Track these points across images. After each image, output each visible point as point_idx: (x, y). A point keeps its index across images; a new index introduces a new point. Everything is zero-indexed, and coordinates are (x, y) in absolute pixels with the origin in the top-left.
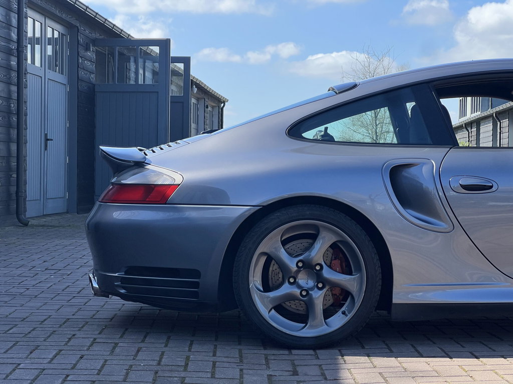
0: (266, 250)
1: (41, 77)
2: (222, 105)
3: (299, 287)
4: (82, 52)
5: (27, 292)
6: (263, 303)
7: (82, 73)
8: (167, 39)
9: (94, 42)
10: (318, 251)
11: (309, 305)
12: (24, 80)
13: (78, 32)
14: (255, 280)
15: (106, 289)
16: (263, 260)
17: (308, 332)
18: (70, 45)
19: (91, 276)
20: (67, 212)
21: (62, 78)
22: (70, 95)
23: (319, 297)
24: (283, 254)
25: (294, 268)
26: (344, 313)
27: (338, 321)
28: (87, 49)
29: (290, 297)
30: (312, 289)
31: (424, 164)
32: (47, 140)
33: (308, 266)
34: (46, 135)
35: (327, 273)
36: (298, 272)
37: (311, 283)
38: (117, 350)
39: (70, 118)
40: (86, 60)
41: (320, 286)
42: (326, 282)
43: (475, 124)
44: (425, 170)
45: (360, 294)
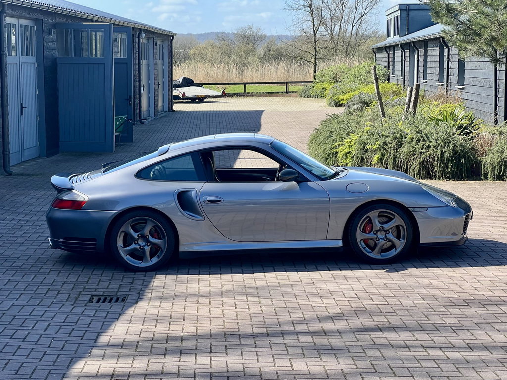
0: (123, 230)
1: (17, 63)
2: (171, 38)
3: (139, 245)
4: (46, 37)
6: (123, 253)
7: (47, 53)
9: (55, 26)
11: (144, 252)
12: (6, 72)
13: (42, 22)
14: (120, 243)
15: (55, 246)
16: (123, 234)
17: (143, 265)
18: (37, 33)
19: (49, 239)
20: (39, 157)
21: (32, 59)
22: (38, 70)
23: (147, 249)
24: (132, 232)
25: (137, 237)
26: (158, 256)
27: (155, 260)
28: (50, 33)
29: (135, 249)
30: (145, 246)
31: (192, 191)
32: (22, 108)
33: (143, 237)
34: (22, 104)
35: (151, 239)
36: (138, 239)
37: (144, 244)
38: (60, 274)
39: (39, 87)
40: (49, 41)
41: (148, 244)
42: (151, 243)
43: (392, 48)
44: (193, 194)
45: (165, 248)
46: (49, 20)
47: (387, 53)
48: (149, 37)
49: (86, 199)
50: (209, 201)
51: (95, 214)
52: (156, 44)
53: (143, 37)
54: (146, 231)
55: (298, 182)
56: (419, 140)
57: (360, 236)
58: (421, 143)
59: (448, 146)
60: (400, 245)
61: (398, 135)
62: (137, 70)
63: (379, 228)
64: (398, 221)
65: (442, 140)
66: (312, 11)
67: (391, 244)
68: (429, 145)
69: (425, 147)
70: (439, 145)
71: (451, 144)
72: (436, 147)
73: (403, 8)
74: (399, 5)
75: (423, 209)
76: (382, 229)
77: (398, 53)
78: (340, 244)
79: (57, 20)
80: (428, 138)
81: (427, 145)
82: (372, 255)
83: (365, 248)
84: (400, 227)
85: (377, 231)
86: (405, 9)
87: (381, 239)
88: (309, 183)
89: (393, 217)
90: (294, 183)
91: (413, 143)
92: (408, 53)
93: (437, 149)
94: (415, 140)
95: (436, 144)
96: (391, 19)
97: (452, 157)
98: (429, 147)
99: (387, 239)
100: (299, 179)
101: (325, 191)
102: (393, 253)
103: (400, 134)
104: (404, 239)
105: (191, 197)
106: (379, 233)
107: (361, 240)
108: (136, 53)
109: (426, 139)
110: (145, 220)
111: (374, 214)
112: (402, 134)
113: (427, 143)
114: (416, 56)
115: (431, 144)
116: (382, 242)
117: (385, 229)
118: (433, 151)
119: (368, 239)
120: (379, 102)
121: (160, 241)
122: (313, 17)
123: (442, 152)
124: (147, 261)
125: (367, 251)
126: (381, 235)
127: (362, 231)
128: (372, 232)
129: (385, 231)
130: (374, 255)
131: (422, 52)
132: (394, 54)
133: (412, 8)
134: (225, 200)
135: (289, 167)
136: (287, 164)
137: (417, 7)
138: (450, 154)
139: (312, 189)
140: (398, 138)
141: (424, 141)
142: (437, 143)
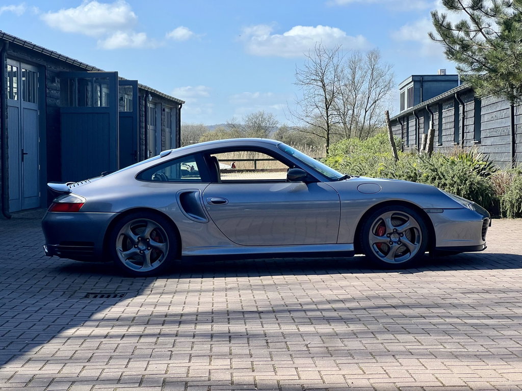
0: (123, 232)
1: (18, 108)
2: (180, 106)
3: (139, 249)
4: (49, 84)
5: (13, 258)
6: (122, 256)
7: (49, 101)
8: (116, 72)
9: (59, 74)
10: (147, 233)
11: (144, 256)
12: (6, 113)
13: (46, 69)
14: (119, 246)
15: (51, 253)
16: (122, 237)
17: (144, 269)
18: (40, 80)
19: (44, 246)
20: (40, 207)
21: (33, 106)
22: (40, 118)
23: (148, 253)
24: (131, 234)
25: (137, 240)
26: (159, 260)
27: (156, 264)
28: (53, 81)
29: (135, 254)
30: (145, 250)
31: (196, 192)
32: (23, 154)
33: (144, 240)
34: (23, 150)
35: (152, 243)
36: (138, 242)
37: (144, 248)
38: (56, 279)
39: (41, 135)
40: (53, 90)
41: (149, 248)
42: (152, 247)
43: (406, 119)
44: (196, 195)
45: (166, 252)
46: (52, 68)
47: (401, 124)
48: (156, 103)
49: (84, 201)
50: (213, 202)
51: (93, 216)
52: (164, 110)
53: (150, 100)
54: (147, 234)
55: (307, 183)
56: (434, 179)
57: (372, 239)
58: (437, 181)
59: (465, 183)
60: (415, 249)
61: (412, 175)
62: (144, 133)
63: (392, 231)
64: (412, 223)
65: (458, 178)
66: (324, 85)
67: (405, 248)
68: (445, 183)
69: (440, 185)
70: (455, 182)
71: (468, 181)
72: (452, 185)
73: (417, 79)
74: (413, 76)
75: (439, 211)
76: (396, 232)
77: (412, 123)
78: (351, 248)
79: (60, 69)
80: (444, 176)
81: (442, 183)
82: (386, 260)
83: (378, 252)
84: (415, 229)
85: (391, 234)
86: (419, 80)
87: (395, 242)
88: (318, 183)
89: (407, 219)
90: (302, 184)
91: (429, 181)
92: (422, 120)
93: (453, 186)
94: (430, 178)
95: (452, 182)
96: (404, 93)
97: (469, 194)
98: (445, 185)
99: (401, 242)
100: (308, 180)
101: (335, 192)
102: (408, 257)
103: (415, 173)
104: (418, 243)
105: (194, 198)
106: (392, 236)
107: (373, 244)
108: (142, 117)
109: (442, 177)
110: (146, 222)
111: (387, 216)
112: (417, 172)
113: (443, 181)
114: (431, 122)
115: (447, 182)
116: (396, 246)
117: (399, 232)
118: (449, 189)
119: (381, 243)
120: (392, 148)
121: (161, 244)
122: (325, 91)
123: (458, 189)
124: (147, 266)
125: (379, 255)
126: (394, 238)
127: (375, 234)
128: (385, 235)
129: (399, 234)
130: (389, 259)
131: (436, 116)
132: (408, 124)
133: (426, 78)
134: (230, 201)
135: (297, 167)
136: (295, 165)
137: (430, 78)
138: (467, 191)
139: (322, 190)
140: (412, 177)
141: (440, 178)
142: (453, 181)
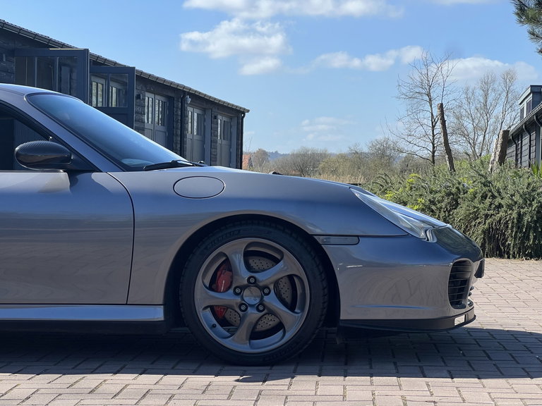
2: (243, 115)
9: (13, 52)
43: (520, 137)
47: (516, 144)
48: (205, 108)
52: (215, 118)
53: (189, 102)
55: (71, 173)
56: (484, 197)
57: (202, 297)
58: (488, 201)
59: (531, 205)
60: (294, 322)
61: (454, 190)
63: (246, 282)
64: (289, 265)
65: (521, 196)
67: (277, 321)
68: (500, 204)
69: (493, 206)
70: (516, 203)
71: (535, 201)
72: (510, 207)
73: (536, 90)
74: (531, 86)
75: (349, 240)
76: (253, 283)
78: (158, 314)
79: (16, 45)
80: (499, 192)
81: (497, 204)
82: (230, 343)
83: (214, 326)
84: (295, 278)
85: (243, 288)
86: (538, 91)
87: (252, 306)
88: (95, 175)
89: (279, 257)
90: (62, 174)
91: (476, 200)
92: (534, 135)
93: (511, 209)
94: (479, 196)
95: (510, 202)
96: (523, 109)
97: (536, 222)
98: (500, 206)
99: (265, 307)
100: (73, 166)
102: (275, 341)
103: (458, 188)
104: (302, 309)
106: (246, 292)
107: (205, 308)
109: (496, 194)
111: (234, 250)
112: (461, 187)
113: (498, 200)
115: (503, 202)
116: (253, 315)
117: (261, 284)
118: (506, 212)
119: (226, 307)
120: (447, 156)
122: (431, 106)
123: (519, 214)
125: (218, 334)
126: (251, 297)
127: (209, 288)
128: (231, 291)
129: (262, 288)
130: (238, 343)
132: (522, 142)
135: (54, 138)
138: (532, 217)
140: (453, 195)
141: (494, 197)
142: (513, 200)
